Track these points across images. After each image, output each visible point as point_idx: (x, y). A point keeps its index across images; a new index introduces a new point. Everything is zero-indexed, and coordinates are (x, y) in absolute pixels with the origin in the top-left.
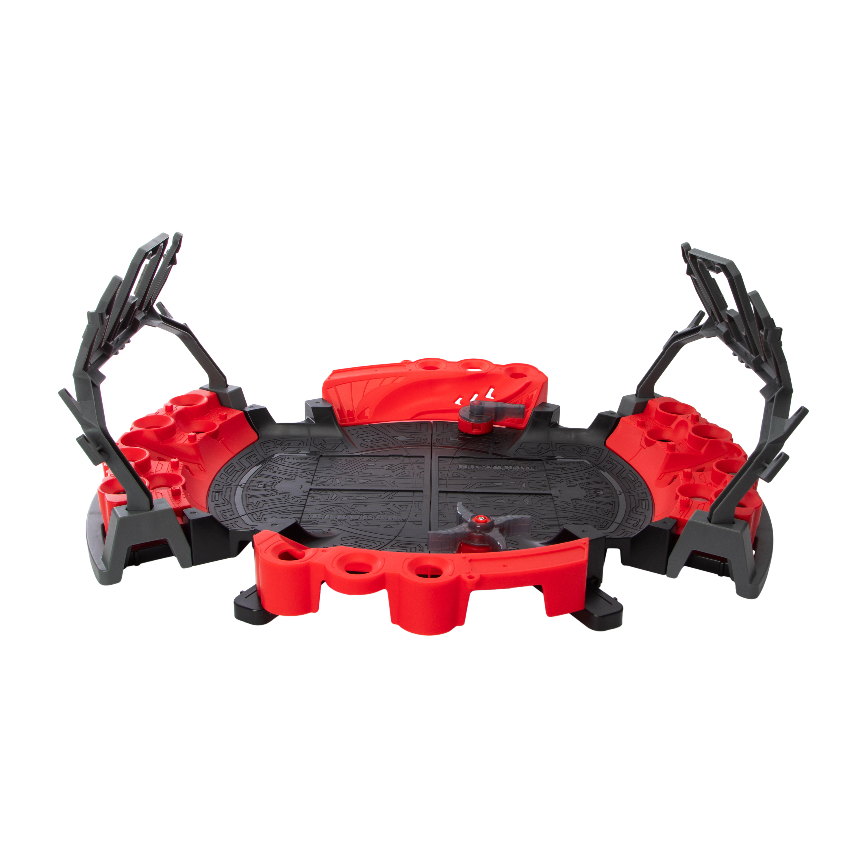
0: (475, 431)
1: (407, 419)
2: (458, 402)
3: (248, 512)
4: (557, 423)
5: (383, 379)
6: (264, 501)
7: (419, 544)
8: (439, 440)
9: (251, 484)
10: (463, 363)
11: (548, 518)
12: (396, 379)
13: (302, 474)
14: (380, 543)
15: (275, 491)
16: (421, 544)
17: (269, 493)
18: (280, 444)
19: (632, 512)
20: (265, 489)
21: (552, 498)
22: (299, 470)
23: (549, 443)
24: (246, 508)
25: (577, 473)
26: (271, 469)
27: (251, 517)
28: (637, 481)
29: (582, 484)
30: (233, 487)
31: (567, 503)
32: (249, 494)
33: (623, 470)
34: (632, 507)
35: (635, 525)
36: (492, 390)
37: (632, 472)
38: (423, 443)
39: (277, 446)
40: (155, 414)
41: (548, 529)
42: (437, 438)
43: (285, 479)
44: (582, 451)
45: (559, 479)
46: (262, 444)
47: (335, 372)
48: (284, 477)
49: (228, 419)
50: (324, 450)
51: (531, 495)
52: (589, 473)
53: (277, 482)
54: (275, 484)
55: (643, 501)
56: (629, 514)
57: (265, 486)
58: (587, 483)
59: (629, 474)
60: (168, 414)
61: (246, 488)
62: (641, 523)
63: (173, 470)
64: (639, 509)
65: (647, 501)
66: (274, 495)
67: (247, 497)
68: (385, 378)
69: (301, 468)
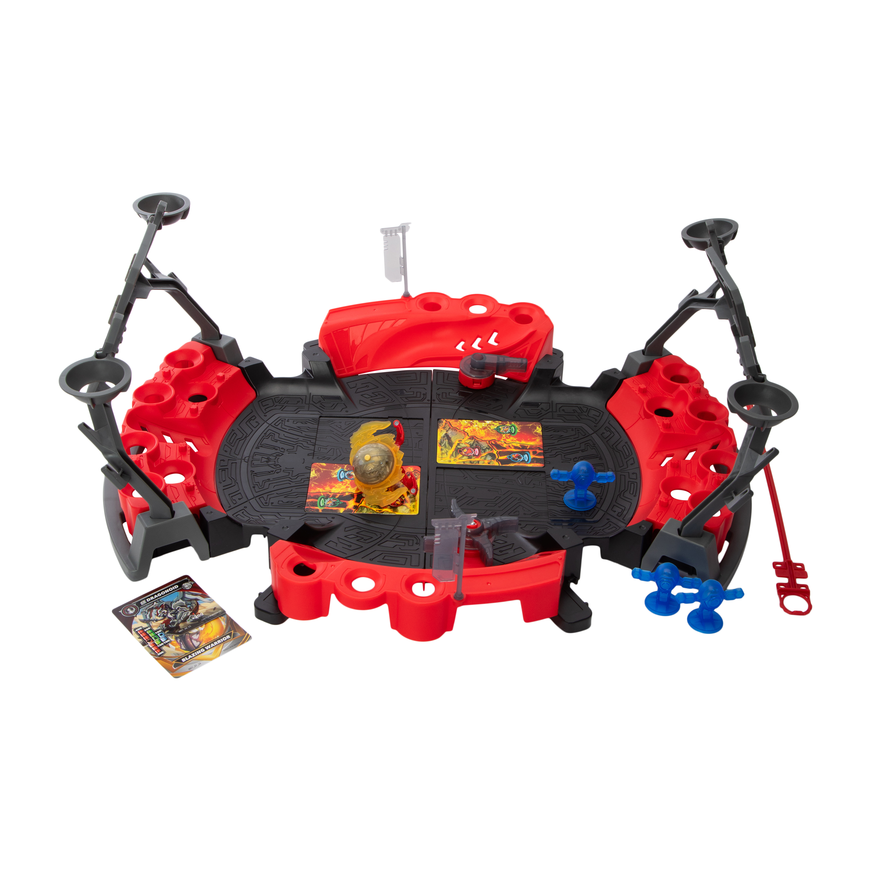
0: (476, 386)
1: (407, 366)
2: (459, 347)
3: (256, 495)
4: (559, 378)
5: (382, 322)
6: (269, 479)
7: (416, 536)
8: (439, 395)
9: (255, 457)
10: (465, 301)
11: (539, 503)
12: (396, 322)
13: (303, 443)
14: (381, 534)
15: (278, 466)
16: (418, 535)
17: (272, 469)
18: (278, 402)
19: (620, 497)
20: (268, 463)
21: (544, 476)
22: (301, 438)
23: (549, 403)
24: (253, 489)
25: (573, 444)
26: (272, 435)
27: (258, 500)
28: (630, 457)
29: (577, 458)
30: (238, 461)
31: (559, 485)
32: (254, 471)
33: (620, 440)
34: (621, 490)
35: (619, 514)
36: (495, 334)
37: (628, 444)
38: (423, 399)
39: (276, 404)
40: (154, 381)
41: (537, 517)
42: (437, 393)
43: (287, 450)
44: (582, 413)
45: (554, 452)
46: (260, 402)
47: (332, 312)
48: (286, 447)
49: (226, 380)
50: (323, 409)
51: (525, 472)
52: (585, 443)
53: (279, 455)
54: (278, 457)
55: (632, 484)
56: (617, 499)
57: (269, 460)
58: (582, 458)
59: (624, 447)
60: (167, 381)
61: (250, 463)
62: (625, 512)
63: (181, 456)
64: (627, 494)
65: (635, 484)
66: (278, 472)
67: (253, 475)
68: (384, 321)
69: (301, 435)
